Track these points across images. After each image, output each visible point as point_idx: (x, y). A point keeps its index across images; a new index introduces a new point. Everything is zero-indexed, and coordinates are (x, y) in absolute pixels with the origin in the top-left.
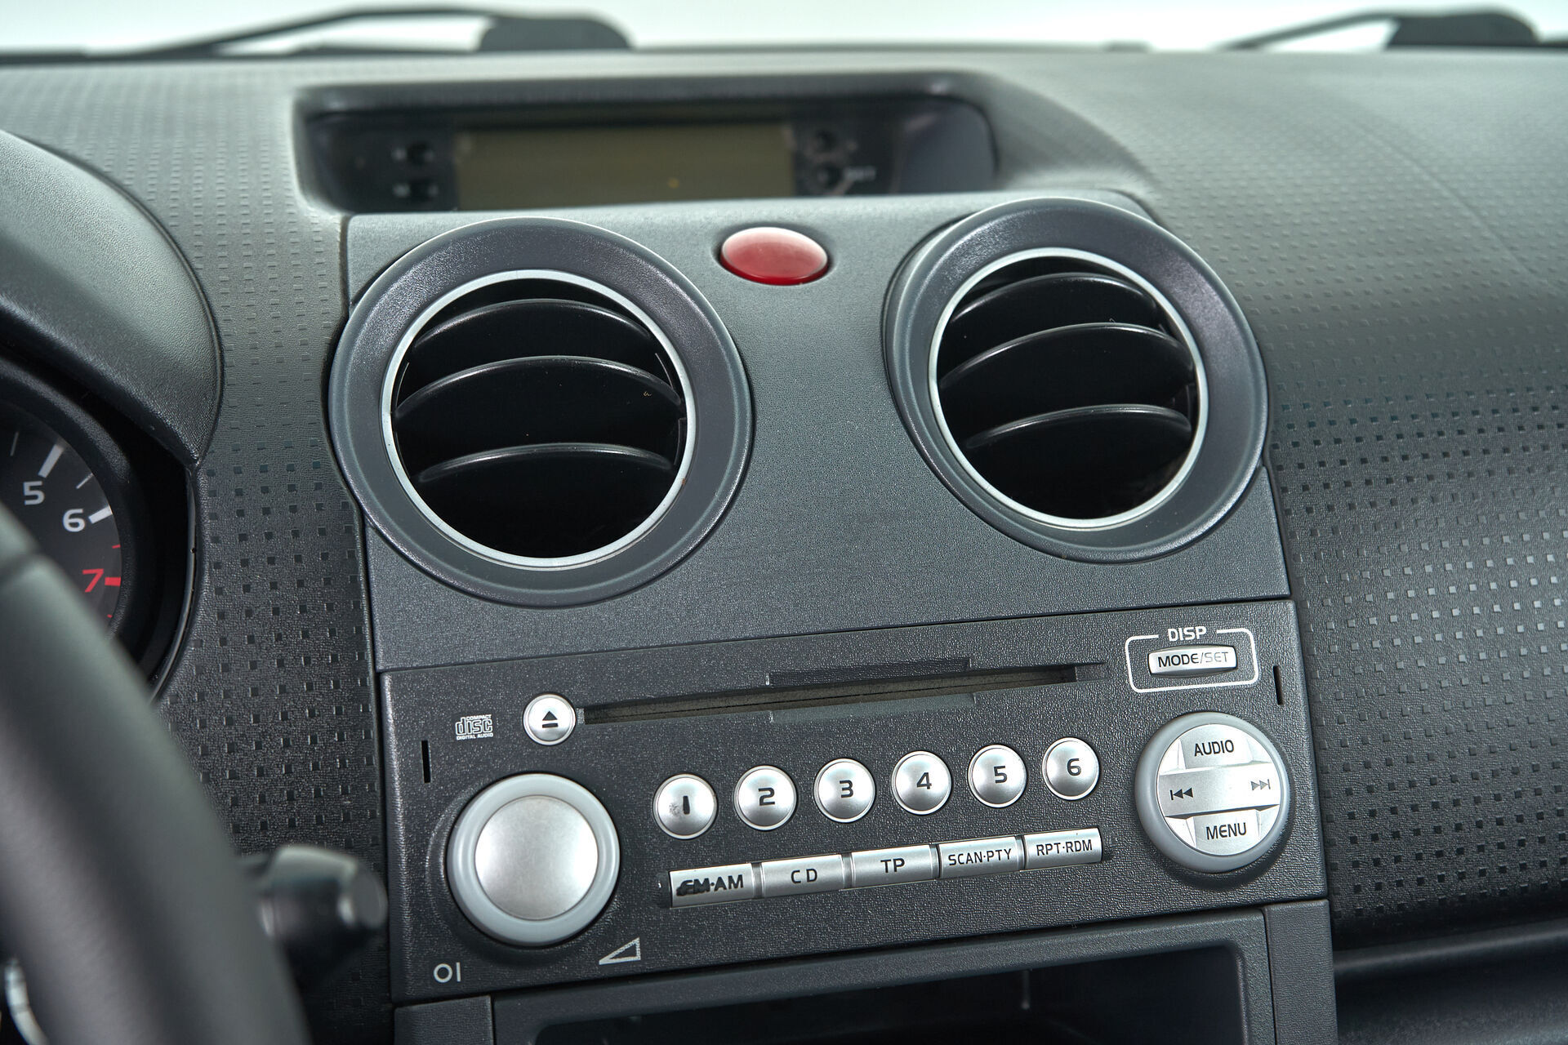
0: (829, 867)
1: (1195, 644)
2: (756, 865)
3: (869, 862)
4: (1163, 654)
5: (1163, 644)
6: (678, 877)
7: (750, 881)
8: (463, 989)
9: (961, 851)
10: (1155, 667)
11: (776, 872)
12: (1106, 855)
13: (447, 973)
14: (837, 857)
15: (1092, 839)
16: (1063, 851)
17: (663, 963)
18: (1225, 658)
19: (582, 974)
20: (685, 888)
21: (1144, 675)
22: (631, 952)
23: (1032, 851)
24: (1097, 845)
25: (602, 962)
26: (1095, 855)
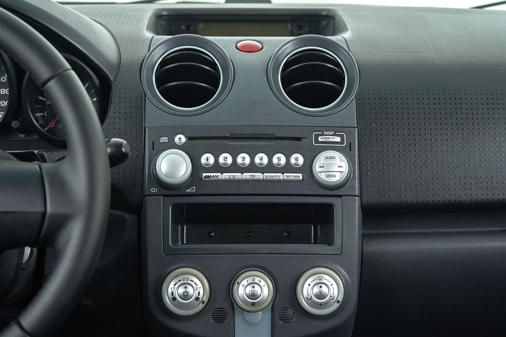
0: (238, 176)
1: (331, 135)
2: (222, 173)
3: (247, 176)
4: (322, 137)
5: (323, 135)
6: (204, 175)
7: (220, 177)
8: (157, 194)
9: (268, 175)
10: (320, 140)
11: (226, 176)
12: (303, 180)
13: (154, 190)
14: (240, 174)
15: (300, 176)
16: (292, 178)
17: (200, 192)
18: (338, 139)
19: (182, 193)
20: (205, 177)
21: (317, 141)
22: (193, 189)
23: (285, 177)
24: (301, 178)
25: (186, 191)
26: (300, 179)
